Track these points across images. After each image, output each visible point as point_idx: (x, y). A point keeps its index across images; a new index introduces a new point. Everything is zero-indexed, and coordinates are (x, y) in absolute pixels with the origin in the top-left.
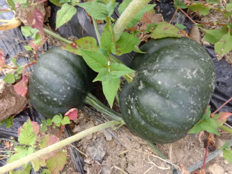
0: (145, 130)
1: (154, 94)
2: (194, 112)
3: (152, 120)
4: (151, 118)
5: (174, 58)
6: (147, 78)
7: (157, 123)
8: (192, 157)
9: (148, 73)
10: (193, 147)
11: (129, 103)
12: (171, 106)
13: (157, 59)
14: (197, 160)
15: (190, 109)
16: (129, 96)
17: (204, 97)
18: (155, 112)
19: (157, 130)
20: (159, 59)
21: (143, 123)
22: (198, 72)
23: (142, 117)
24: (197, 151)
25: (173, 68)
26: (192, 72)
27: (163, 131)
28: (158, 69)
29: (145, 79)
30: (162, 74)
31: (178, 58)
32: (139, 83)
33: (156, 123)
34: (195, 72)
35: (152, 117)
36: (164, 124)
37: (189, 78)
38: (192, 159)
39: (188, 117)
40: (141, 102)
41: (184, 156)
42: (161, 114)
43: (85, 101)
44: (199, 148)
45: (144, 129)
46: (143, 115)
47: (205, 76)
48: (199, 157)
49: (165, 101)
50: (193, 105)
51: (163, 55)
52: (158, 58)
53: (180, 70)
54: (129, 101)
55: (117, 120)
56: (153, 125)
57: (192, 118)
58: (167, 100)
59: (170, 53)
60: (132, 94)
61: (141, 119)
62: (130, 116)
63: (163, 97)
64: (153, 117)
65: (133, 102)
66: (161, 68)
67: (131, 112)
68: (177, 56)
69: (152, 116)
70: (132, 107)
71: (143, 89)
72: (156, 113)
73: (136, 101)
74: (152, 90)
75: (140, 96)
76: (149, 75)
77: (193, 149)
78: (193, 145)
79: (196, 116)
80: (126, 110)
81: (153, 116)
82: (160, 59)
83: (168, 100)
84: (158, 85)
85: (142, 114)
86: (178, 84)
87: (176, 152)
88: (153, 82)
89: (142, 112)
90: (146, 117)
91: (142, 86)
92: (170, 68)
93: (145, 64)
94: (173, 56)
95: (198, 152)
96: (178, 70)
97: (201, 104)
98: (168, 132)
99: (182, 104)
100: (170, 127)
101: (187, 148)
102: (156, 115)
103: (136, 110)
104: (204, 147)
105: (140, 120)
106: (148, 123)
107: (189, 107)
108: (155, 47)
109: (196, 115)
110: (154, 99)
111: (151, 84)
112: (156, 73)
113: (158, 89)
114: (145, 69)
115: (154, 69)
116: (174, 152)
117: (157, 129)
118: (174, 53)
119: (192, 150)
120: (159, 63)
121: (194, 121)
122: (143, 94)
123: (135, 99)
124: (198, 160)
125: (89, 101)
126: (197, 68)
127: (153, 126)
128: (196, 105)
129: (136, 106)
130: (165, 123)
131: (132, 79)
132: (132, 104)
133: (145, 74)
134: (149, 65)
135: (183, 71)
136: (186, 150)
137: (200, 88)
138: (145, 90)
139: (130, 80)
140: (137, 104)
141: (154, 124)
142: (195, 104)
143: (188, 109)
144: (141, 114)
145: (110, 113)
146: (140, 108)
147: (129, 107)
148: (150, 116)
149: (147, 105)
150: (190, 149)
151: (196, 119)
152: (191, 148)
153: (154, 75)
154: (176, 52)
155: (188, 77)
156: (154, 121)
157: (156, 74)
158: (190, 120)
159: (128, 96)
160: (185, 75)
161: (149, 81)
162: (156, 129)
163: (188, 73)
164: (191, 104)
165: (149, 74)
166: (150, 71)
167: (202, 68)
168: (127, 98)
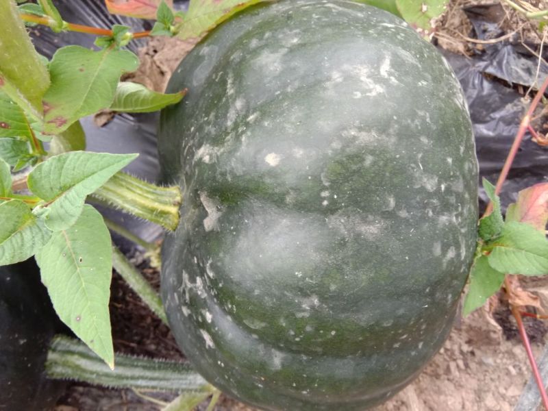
0: (296, 388)
1: (269, 217)
2: (450, 222)
3: (308, 329)
4: (298, 325)
5: (285, 50)
6: (219, 170)
7: (333, 333)
8: (486, 389)
9: (216, 148)
10: (472, 353)
11: (195, 303)
12: (358, 236)
13: (229, 86)
14: (504, 391)
15: (431, 214)
16: (185, 276)
17: (458, 149)
18: (304, 292)
19: (346, 361)
20: (233, 83)
21: (277, 360)
22: (397, 64)
23: (263, 337)
24: (490, 361)
25: (297, 84)
26: (378, 68)
27: (370, 356)
28: (246, 116)
29: (214, 179)
30: (266, 124)
31: (302, 46)
32: (199, 206)
33: (329, 337)
34: (385, 68)
35: (303, 318)
36: (363, 324)
37: (374, 94)
38: (490, 395)
39: (437, 250)
40: (235, 277)
41: (462, 398)
42: (333, 287)
43: (50, 372)
44: (492, 347)
45: (294, 385)
46: (263, 325)
47: (425, 70)
48: (506, 378)
49: (324, 224)
50: (437, 192)
51: (243, 59)
52: (230, 81)
53: (329, 79)
54: (191, 298)
55: (191, 387)
56: (319, 350)
57: (453, 248)
58: (333, 217)
59: (263, 42)
60: (192, 265)
61: (261, 347)
62: (219, 354)
63: (309, 211)
64: (307, 315)
65: (205, 295)
66: (252, 104)
67: (214, 337)
68: (295, 41)
69: (299, 315)
70: (209, 317)
71: (220, 221)
72: (312, 292)
73: (214, 283)
74: (256, 204)
75: (221, 255)
76: (222, 154)
77: (476, 360)
78: (470, 349)
79: (465, 235)
80: (194, 340)
81: (304, 311)
82: (239, 78)
83: (336, 216)
84: (272, 172)
85: (258, 325)
86: (344, 134)
87: (429, 398)
88: (245, 173)
89: (251, 315)
90: (281, 330)
91: (214, 209)
92: (289, 90)
93: (192, 129)
94: (283, 47)
95: (495, 362)
96: (318, 83)
97: (461, 180)
98: (390, 347)
99: (398, 206)
100: (387, 324)
101: (458, 366)
102: (316, 301)
103: (229, 318)
104: (505, 337)
105: (262, 353)
106: (299, 352)
107: (425, 206)
108: (206, 58)
109: (463, 231)
110: (277, 236)
111: (242, 184)
112: (243, 132)
113: (277, 191)
114: (199, 146)
115: (229, 123)
116: (425, 402)
117: (343, 357)
118: (281, 36)
119: (473, 366)
120: (238, 93)
121: (466, 257)
122: (228, 242)
123: (209, 277)
124: (506, 389)
125: (65, 364)
126: (385, 52)
127: (324, 354)
128: (448, 190)
129: (221, 304)
130: (364, 318)
131: (174, 210)
132: (204, 304)
133: (206, 159)
134: (208, 123)
135: (340, 80)
136: (457, 373)
137: (431, 119)
138: (230, 222)
139: (171, 217)
140: (224, 293)
141: (322, 344)
142: (443, 187)
143: (424, 218)
144: (252, 327)
145: (156, 374)
146: (238, 305)
147: (200, 319)
148: (291, 317)
149: (260, 277)
150: (467, 365)
151: (468, 247)
152: (469, 362)
153: (241, 142)
154: (284, 33)
155: (370, 91)
156: (317, 330)
157: (243, 138)
158: (451, 261)
159: (180, 281)
160: (357, 90)
161: (229, 178)
162: (339, 362)
163: (363, 78)
164: (429, 193)
165: (218, 150)
166: (217, 141)
167: (404, 48)
168: (181, 290)
